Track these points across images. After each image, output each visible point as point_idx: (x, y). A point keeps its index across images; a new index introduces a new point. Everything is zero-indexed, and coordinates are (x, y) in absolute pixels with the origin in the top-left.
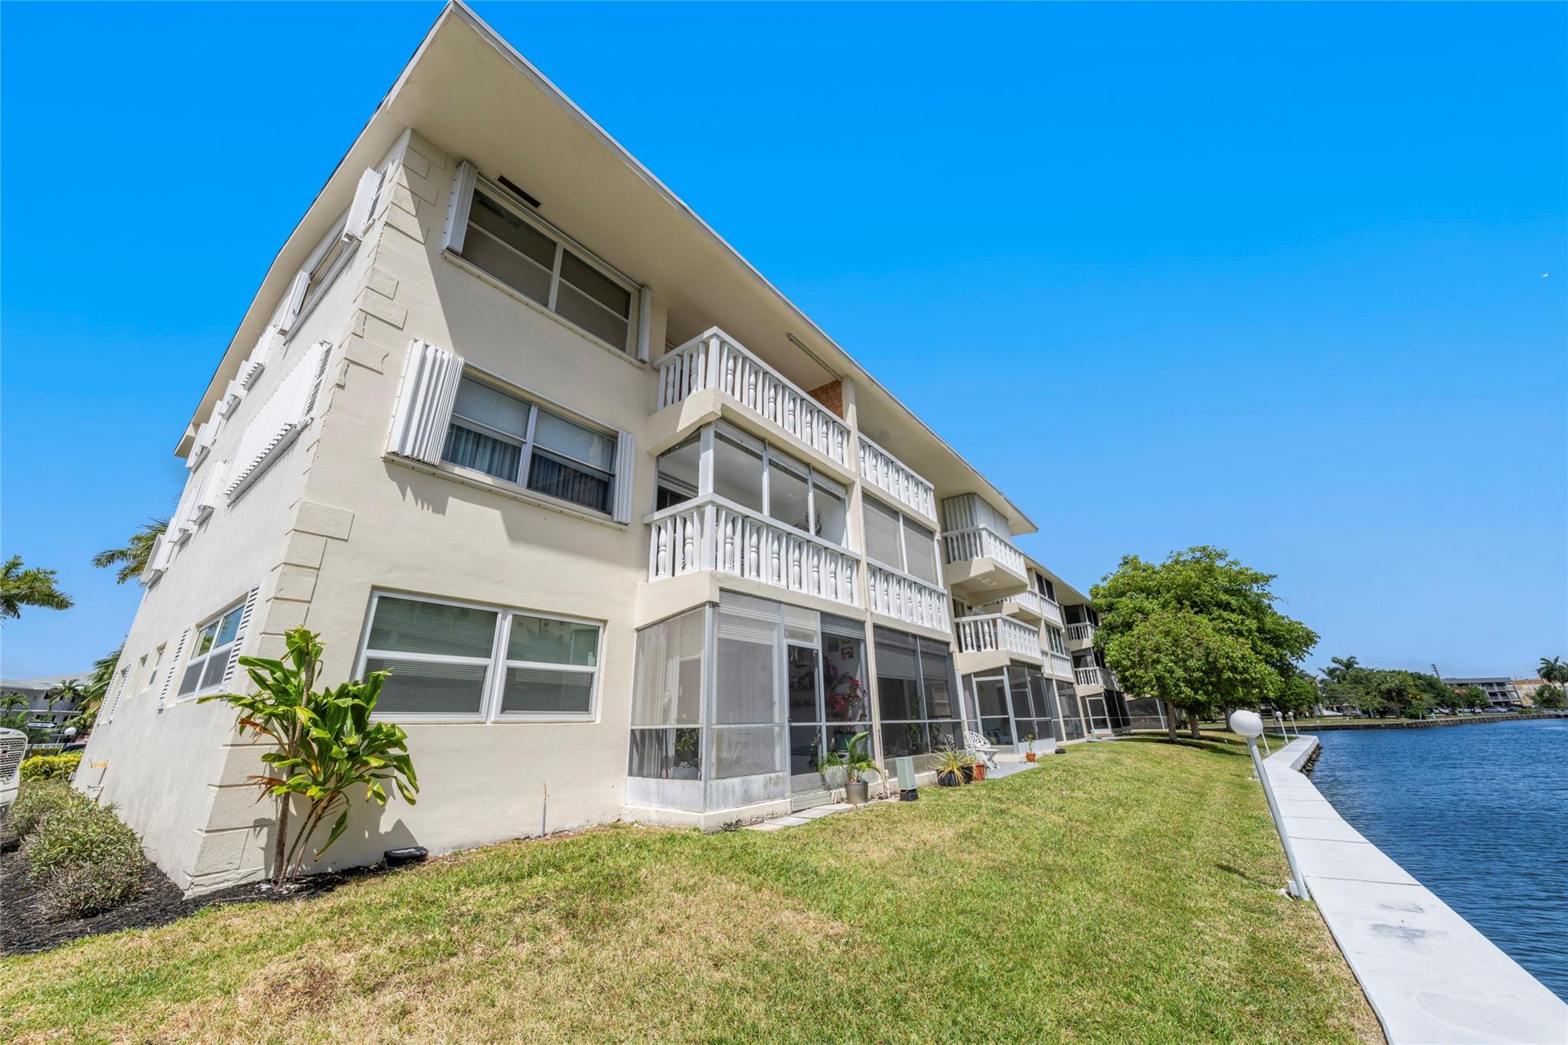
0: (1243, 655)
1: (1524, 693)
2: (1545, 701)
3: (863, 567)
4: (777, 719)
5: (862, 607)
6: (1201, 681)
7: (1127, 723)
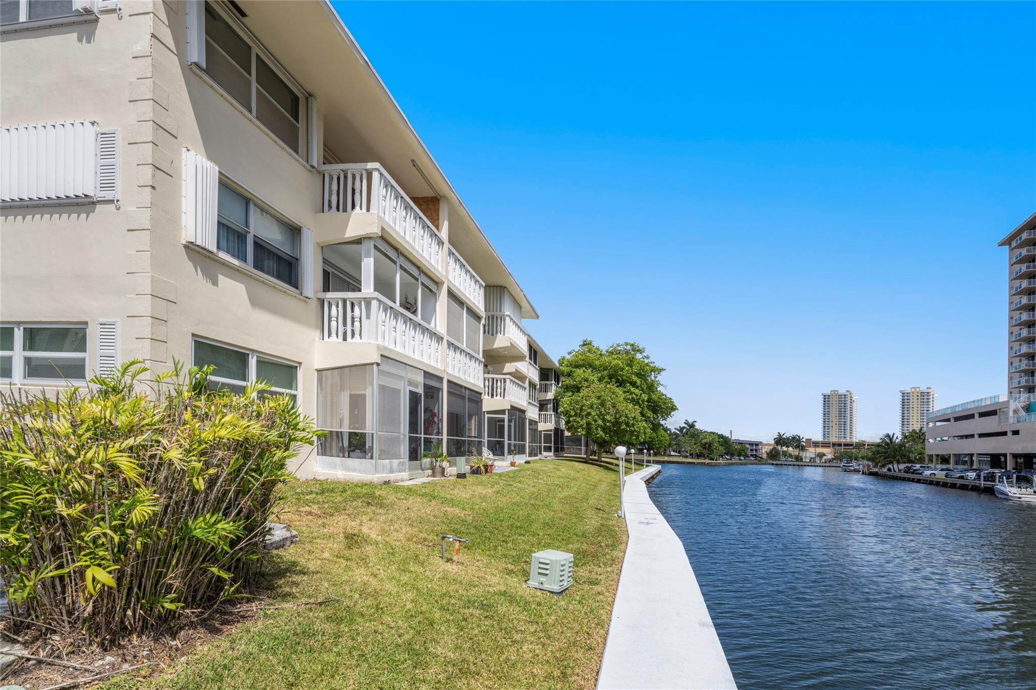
0: (635, 416)
1: (764, 451)
2: (771, 456)
3: (445, 342)
4: (402, 431)
5: (443, 369)
6: (609, 428)
7: (563, 450)
